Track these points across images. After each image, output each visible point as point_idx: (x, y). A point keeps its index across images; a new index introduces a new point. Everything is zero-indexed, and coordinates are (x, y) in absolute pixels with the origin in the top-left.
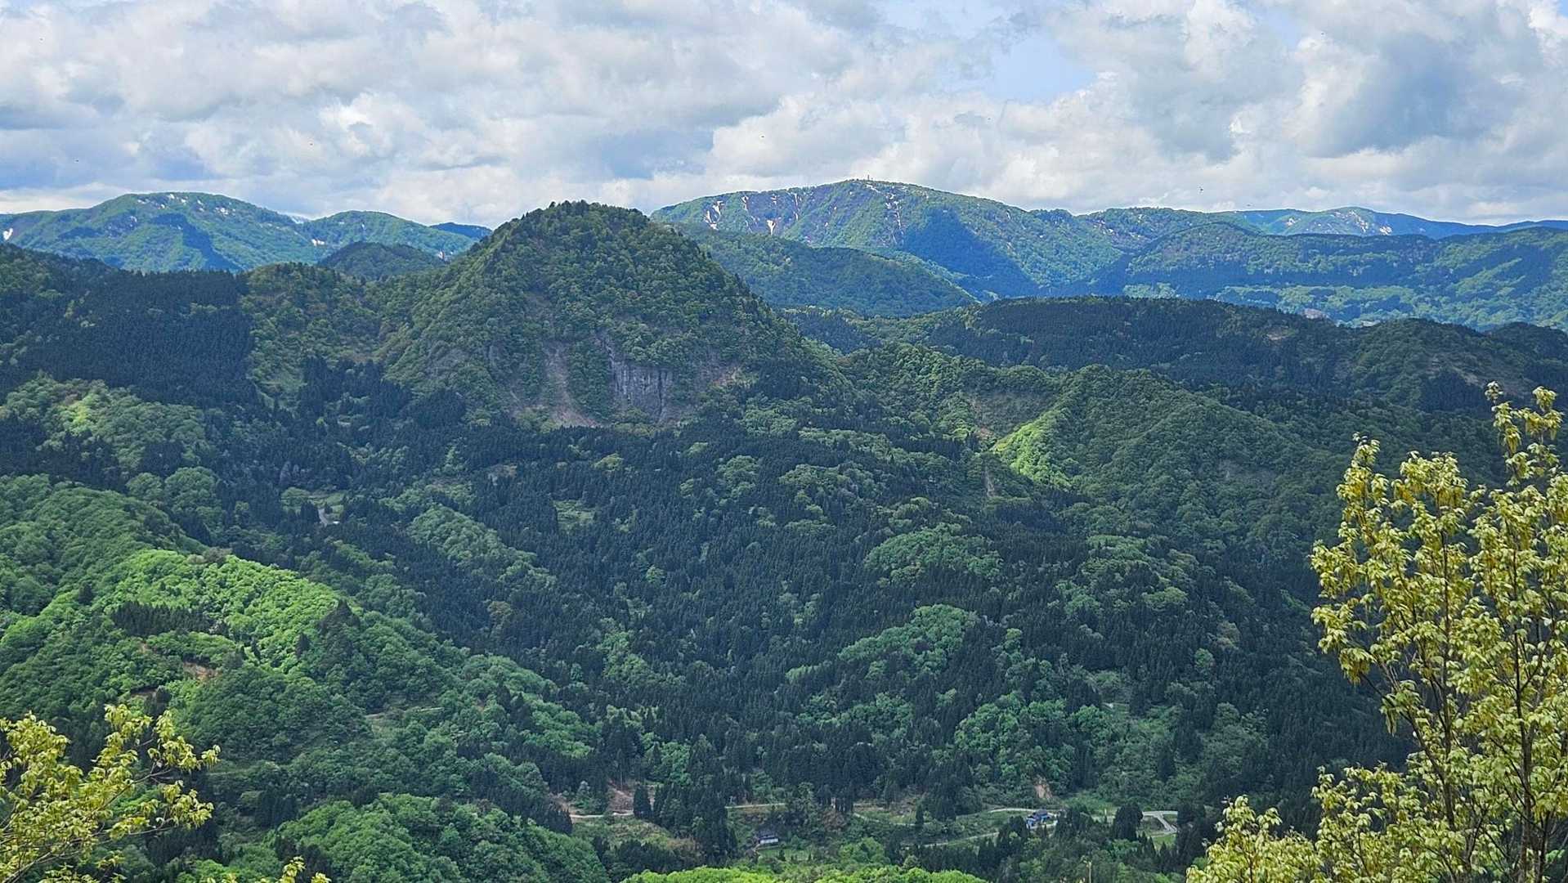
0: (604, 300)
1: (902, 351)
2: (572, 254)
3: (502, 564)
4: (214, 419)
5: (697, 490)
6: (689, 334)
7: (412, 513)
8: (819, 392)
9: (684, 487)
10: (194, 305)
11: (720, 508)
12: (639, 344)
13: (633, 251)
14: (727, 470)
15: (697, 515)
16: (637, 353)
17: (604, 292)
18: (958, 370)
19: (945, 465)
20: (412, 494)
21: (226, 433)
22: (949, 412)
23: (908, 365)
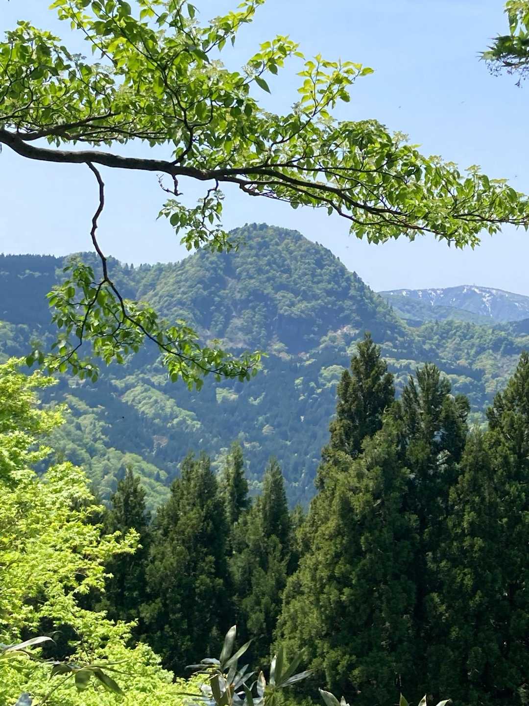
0: (269, 279)
1: (456, 325)
2: (253, 252)
3: (173, 416)
4: (22, 331)
5: (305, 383)
6: (319, 301)
7: (128, 387)
8: (397, 340)
9: (298, 381)
10: (27, 271)
11: (317, 394)
12: (288, 306)
13: (291, 253)
14: (325, 372)
15: (302, 398)
16: (286, 311)
17: (270, 274)
18: (490, 337)
19: (471, 383)
20: (130, 379)
21: (27, 338)
22: (482, 362)
23: (458, 333)
